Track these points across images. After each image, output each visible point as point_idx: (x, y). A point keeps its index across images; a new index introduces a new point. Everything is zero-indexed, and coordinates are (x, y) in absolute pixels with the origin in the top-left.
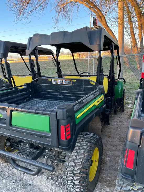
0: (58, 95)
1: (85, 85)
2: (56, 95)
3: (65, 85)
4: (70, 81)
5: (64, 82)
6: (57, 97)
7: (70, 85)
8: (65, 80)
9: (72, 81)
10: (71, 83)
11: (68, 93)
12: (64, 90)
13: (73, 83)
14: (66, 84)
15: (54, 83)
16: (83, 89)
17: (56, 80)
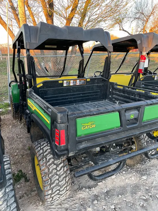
0: (68, 99)
1: (97, 83)
2: (65, 99)
3: (78, 85)
4: (85, 81)
5: (77, 82)
6: (67, 101)
7: (84, 85)
8: (79, 80)
9: (86, 80)
10: (84, 83)
11: (80, 94)
12: (76, 91)
13: (87, 82)
14: (80, 84)
15: (65, 85)
16: (95, 87)
17: (69, 81)
